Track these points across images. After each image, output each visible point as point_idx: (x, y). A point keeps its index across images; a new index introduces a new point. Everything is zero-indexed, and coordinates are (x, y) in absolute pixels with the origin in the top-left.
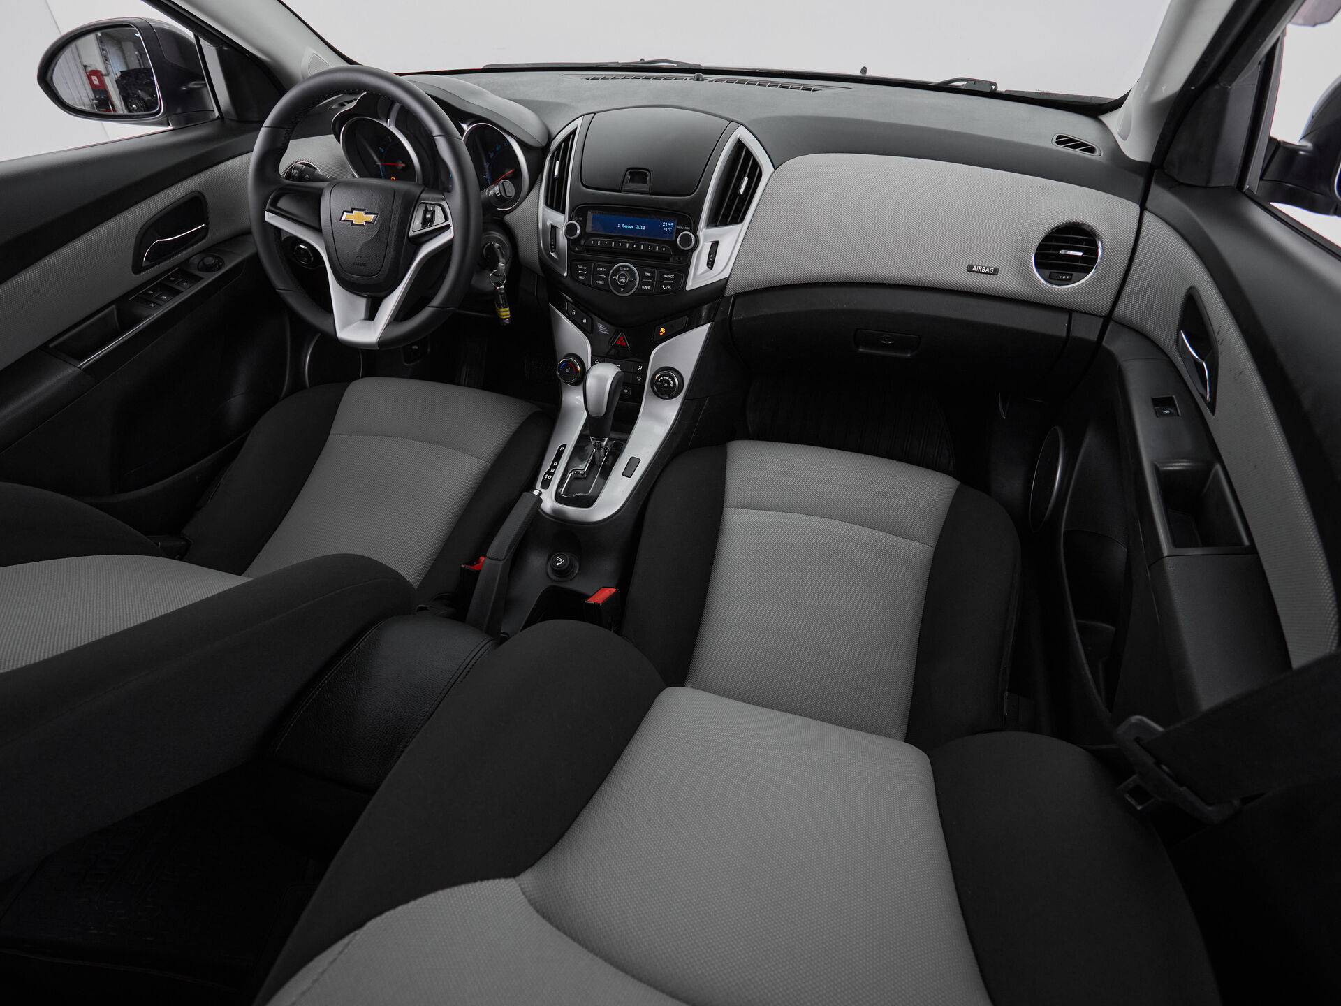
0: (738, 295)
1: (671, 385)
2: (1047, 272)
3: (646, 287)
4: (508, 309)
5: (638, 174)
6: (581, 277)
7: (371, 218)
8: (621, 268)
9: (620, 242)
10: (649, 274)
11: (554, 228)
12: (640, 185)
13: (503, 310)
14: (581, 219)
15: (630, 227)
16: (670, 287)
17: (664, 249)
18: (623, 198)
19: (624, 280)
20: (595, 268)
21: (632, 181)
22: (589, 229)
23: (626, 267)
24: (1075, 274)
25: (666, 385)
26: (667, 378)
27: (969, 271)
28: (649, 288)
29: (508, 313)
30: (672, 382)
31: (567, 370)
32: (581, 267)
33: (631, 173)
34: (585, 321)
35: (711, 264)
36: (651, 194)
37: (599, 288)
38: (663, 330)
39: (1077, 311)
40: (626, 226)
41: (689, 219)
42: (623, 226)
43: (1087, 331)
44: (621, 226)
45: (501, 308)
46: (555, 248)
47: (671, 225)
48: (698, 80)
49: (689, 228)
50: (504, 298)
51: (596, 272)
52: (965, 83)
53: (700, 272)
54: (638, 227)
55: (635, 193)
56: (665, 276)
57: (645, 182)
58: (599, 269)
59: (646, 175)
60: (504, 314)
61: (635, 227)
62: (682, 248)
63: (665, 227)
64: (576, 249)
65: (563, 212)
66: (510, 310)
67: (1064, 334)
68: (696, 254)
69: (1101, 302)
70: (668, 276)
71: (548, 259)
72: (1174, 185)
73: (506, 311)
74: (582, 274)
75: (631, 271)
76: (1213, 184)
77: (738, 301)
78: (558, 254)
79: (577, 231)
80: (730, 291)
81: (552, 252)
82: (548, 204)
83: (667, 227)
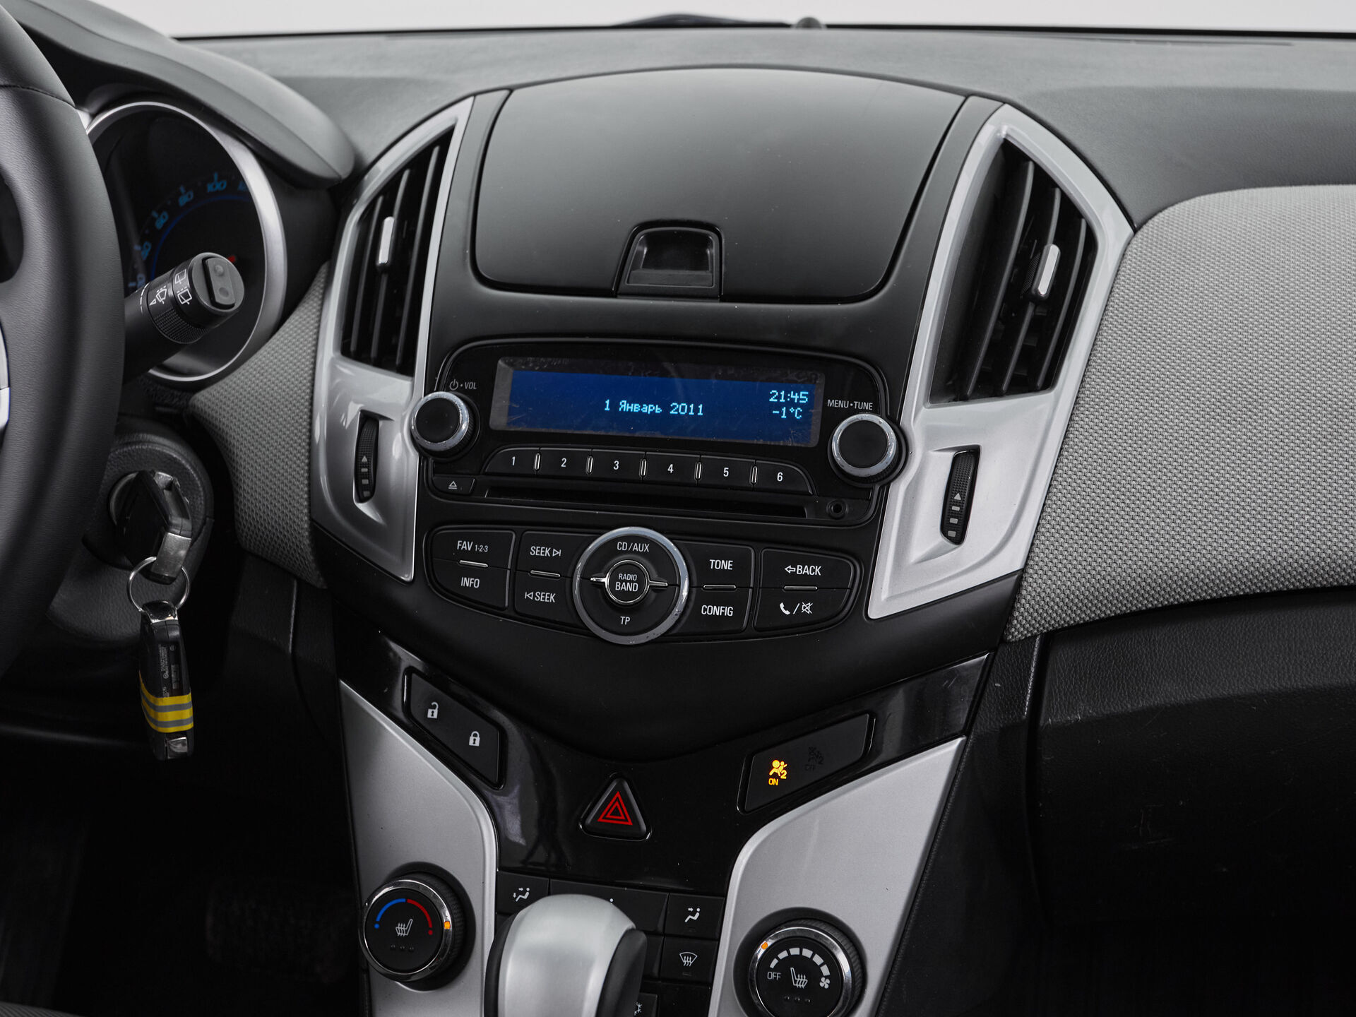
0: (1053, 638)
1: (825, 983)
3: (717, 611)
4: (187, 699)
6: (466, 582)
8: (622, 547)
9: (618, 457)
10: (726, 565)
11: (370, 420)
12: (684, 272)
13: (168, 701)
14: (471, 385)
15: (647, 409)
16: (807, 608)
17: (780, 477)
18: (624, 314)
19: (631, 588)
20: (522, 548)
21: (653, 261)
22: (499, 418)
25: (801, 981)
26: (807, 953)
28: (729, 611)
29: (188, 714)
30: (825, 970)
31: (402, 930)
32: (466, 546)
34: (475, 741)
35: (955, 526)
36: (723, 300)
38: (778, 767)
40: (635, 408)
42: (624, 406)
44: (615, 405)
45: (159, 694)
46: (372, 488)
47: (801, 397)
49: (868, 406)
50: (174, 658)
51: (524, 562)
53: (916, 553)
54: (678, 408)
55: (667, 299)
56: (789, 569)
57: (700, 262)
58: (535, 551)
59: (706, 242)
60: (171, 716)
61: (666, 408)
62: (848, 468)
63: (778, 406)
64: (453, 486)
65: (406, 369)
66: (195, 704)
68: (899, 490)
70: (800, 570)
71: (344, 522)
73: (180, 707)
74: (471, 572)
75: (658, 555)
77: (1063, 656)
78: (382, 507)
79: (457, 425)
80: (1023, 624)
81: (361, 500)
82: (353, 348)
83: (791, 403)
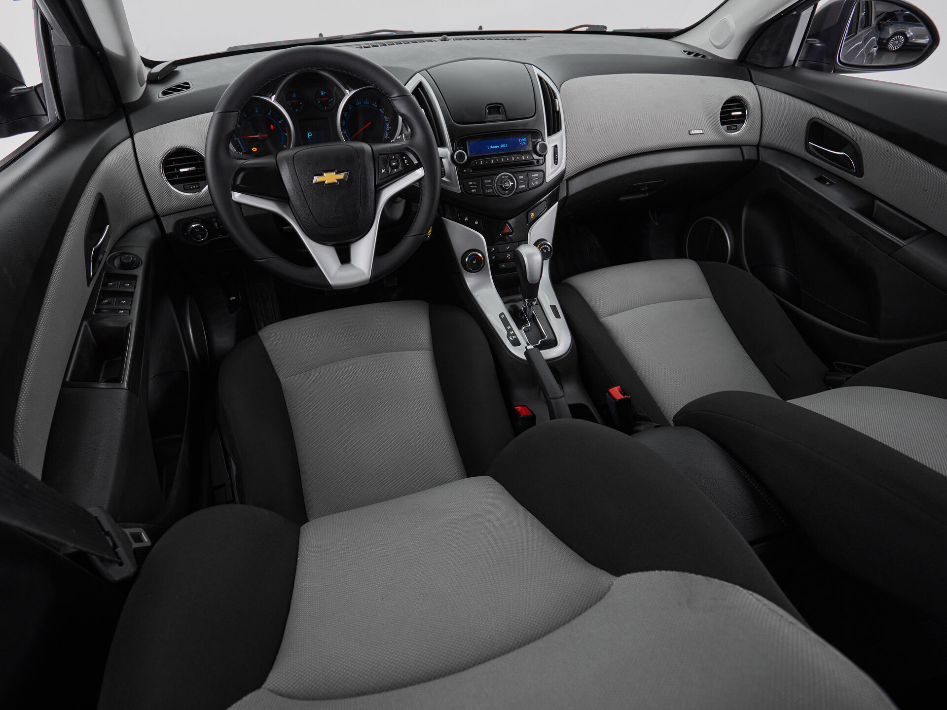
0: (570, 178)
1: (549, 250)
2: (725, 127)
3: (522, 187)
5: (496, 108)
6: (473, 191)
7: (341, 176)
8: (503, 177)
9: (498, 159)
10: (522, 177)
11: (441, 159)
12: (497, 115)
14: (462, 148)
15: (496, 147)
16: (537, 183)
17: (527, 157)
19: (507, 185)
20: (482, 182)
21: (490, 113)
23: (507, 175)
24: (738, 125)
25: (545, 251)
26: (545, 246)
27: (690, 134)
28: (524, 186)
30: (549, 248)
31: (474, 262)
32: (471, 183)
33: (488, 109)
34: (477, 223)
35: (556, 161)
36: (507, 121)
37: (489, 195)
38: (532, 214)
39: (744, 145)
40: (494, 147)
41: (536, 134)
42: (491, 147)
43: (749, 154)
44: (490, 147)
46: (444, 175)
47: (524, 140)
48: (446, 40)
49: (540, 139)
51: (483, 184)
52: (588, 28)
53: (551, 168)
54: (502, 146)
55: (496, 122)
56: (533, 176)
57: (499, 113)
58: (486, 181)
59: (499, 107)
61: (500, 146)
63: (521, 142)
64: (465, 171)
67: (741, 159)
68: (547, 156)
69: (754, 138)
70: (535, 175)
72: (763, 69)
74: (473, 188)
75: (510, 177)
76: (785, 65)
77: (571, 181)
78: (448, 178)
79: (465, 157)
80: (566, 177)
81: (442, 177)
82: (439, 144)
83: (523, 141)
